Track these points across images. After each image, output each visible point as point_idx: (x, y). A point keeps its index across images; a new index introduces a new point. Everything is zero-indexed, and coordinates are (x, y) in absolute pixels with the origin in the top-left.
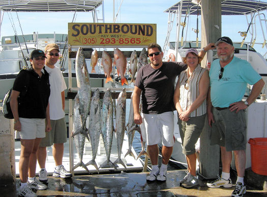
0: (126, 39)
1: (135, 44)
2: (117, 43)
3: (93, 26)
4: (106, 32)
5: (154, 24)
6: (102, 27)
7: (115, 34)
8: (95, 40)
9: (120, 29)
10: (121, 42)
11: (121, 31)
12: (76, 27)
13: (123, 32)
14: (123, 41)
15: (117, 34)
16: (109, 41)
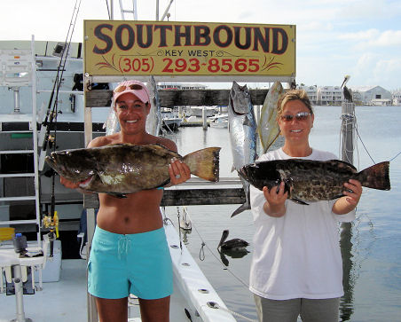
0: (224, 60)
1: (247, 72)
2: (204, 69)
3: (145, 30)
4: (177, 43)
5: (291, 26)
6: (167, 31)
7: (198, 48)
8: (150, 62)
9: (211, 35)
10: (214, 68)
11: (212, 42)
12: (105, 31)
13: (218, 43)
14: (217, 65)
15: (203, 48)
16: (185, 66)
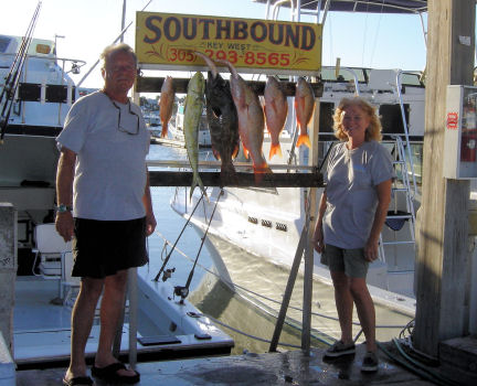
0: (259, 54)
1: (279, 65)
2: (241, 61)
3: (190, 21)
4: (219, 36)
6: (210, 25)
7: (236, 41)
9: (249, 30)
10: (250, 61)
11: (249, 37)
12: (155, 22)
13: (254, 37)
14: (252, 57)
15: (241, 42)
16: (224, 58)
